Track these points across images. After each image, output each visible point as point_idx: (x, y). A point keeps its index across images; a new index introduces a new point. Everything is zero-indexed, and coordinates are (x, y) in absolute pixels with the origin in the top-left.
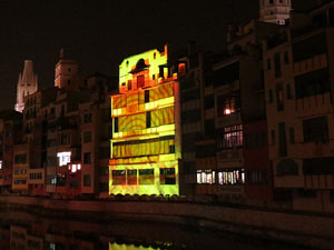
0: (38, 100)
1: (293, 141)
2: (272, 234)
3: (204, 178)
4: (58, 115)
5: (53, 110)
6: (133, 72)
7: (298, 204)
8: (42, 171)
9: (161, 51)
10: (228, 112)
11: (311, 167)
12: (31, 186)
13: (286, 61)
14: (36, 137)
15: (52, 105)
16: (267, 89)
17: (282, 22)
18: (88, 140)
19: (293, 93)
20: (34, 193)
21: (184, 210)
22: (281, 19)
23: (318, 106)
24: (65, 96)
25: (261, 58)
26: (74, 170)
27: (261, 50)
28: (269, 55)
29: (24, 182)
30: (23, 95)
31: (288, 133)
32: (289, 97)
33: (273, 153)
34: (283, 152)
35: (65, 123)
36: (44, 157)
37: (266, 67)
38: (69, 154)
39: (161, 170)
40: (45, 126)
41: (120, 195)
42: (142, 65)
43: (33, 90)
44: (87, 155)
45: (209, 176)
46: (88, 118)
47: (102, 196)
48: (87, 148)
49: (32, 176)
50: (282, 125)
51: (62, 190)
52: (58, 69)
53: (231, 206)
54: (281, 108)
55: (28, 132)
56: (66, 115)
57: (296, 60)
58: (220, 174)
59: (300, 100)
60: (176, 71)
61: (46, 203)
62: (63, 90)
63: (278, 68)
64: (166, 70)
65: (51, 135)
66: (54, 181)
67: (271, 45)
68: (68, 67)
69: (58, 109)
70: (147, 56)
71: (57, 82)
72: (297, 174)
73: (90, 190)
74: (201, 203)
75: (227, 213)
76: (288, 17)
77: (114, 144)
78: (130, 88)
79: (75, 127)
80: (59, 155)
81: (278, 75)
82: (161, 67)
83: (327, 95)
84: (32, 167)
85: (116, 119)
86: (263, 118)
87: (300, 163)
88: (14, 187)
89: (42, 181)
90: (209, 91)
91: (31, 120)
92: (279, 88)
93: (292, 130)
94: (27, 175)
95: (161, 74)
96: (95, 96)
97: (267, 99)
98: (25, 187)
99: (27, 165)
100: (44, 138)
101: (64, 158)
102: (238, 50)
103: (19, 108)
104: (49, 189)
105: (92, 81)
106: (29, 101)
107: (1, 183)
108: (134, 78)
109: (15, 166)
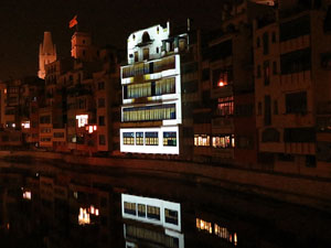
0: (58, 68)
1: (276, 112)
3: (201, 141)
4: (75, 82)
5: (71, 77)
6: (139, 45)
7: (279, 166)
8: (63, 131)
9: (165, 27)
10: (221, 84)
11: (292, 135)
12: (55, 143)
13: (274, 40)
14: (58, 101)
15: (69, 73)
16: (256, 66)
17: (272, 4)
18: (102, 105)
19: (279, 69)
20: (59, 149)
21: (182, 167)
22: (270, 1)
23: (301, 82)
24: (80, 65)
25: (251, 36)
26: (91, 131)
27: (252, 29)
28: (258, 33)
29: (49, 140)
30: (45, 61)
31: (272, 105)
32: (275, 73)
33: (259, 122)
34: (268, 120)
35: (81, 90)
36: (65, 117)
37: (255, 44)
38: (86, 117)
39: (165, 133)
40: (64, 92)
41: (130, 153)
42: (147, 40)
43: (53, 59)
44: (101, 119)
45: (205, 140)
46: (101, 86)
47: (115, 153)
48: (101, 112)
49: (55, 135)
50: (268, 98)
51: (81, 147)
52: (74, 40)
53: (223, 165)
54: (267, 83)
55: (50, 96)
56: (82, 82)
57: (283, 39)
58: (214, 139)
59: (284, 76)
60: (177, 46)
61: (68, 159)
62: (79, 60)
63: (266, 46)
64: (168, 45)
65: (70, 100)
66: (74, 140)
67: (261, 24)
68: (82, 39)
69: (75, 77)
70: (152, 31)
71: (74, 53)
72: (278, 141)
73: (105, 148)
74: (199, 163)
75: (220, 172)
77: (125, 110)
78: (136, 60)
79: (91, 93)
80: (77, 117)
81: (266, 52)
82: (164, 42)
83: (308, 73)
84: (55, 126)
85: (126, 86)
86: (252, 90)
87: (282, 131)
88: (42, 144)
89: (63, 140)
90: (206, 65)
91: (54, 86)
92: (266, 64)
93: (276, 103)
94: (51, 134)
95: (164, 48)
96: (107, 66)
97: (256, 74)
98: (51, 143)
99: (51, 125)
100: (65, 103)
101: (82, 120)
102: (232, 29)
103: (42, 75)
104: (71, 147)
105: (103, 53)
106: (50, 69)
107: (29, 140)
108: (141, 53)
109: (41, 126)
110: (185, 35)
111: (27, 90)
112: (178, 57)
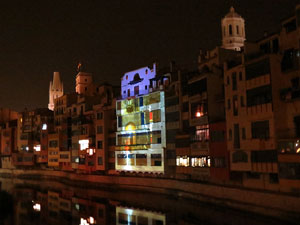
0: (65, 102)
1: (244, 137)
2: (229, 204)
3: (182, 161)
4: (78, 113)
5: (75, 110)
6: (131, 83)
7: (247, 183)
8: (68, 153)
9: (151, 68)
10: (199, 115)
11: (257, 157)
12: (61, 163)
13: (241, 78)
14: (66, 129)
15: (74, 106)
16: (227, 99)
17: (239, 49)
18: (100, 132)
19: (245, 103)
20: (64, 168)
21: (168, 184)
22: (237, 47)
23: (264, 112)
24: (83, 99)
25: (222, 76)
26: (91, 153)
27: (223, 70)
28: (228, 74)
29: (56, 160)
30: (54, 96)
31: (241, 131)
32: (242, 105)
33: (230, 145)
34: (237, 144)
35: (83, 119)
36: (70, 143)
37: (226, 83)
38: (87, 141)
39: (152, 155)
40: (69, 121)
41: (122, 172)
42: (137, 79)
43: (60, 94)
44: (99, 143)
45: (185, 160)
46: (100, 116)
47: (111, 172)
49: (61, 156)
50: (237, 126)
51: (83, 167)
52: (78, 79)
53: (200, 182)
54: (236, 114)
55: (58, 124)
56: (85, 113)
57: (248, 78)
58: (193, 160)
59: (249, 109)
60: (162, 83)
61: (72, 176)
62: (82, 95)
63: (235, 83)
64: (154, 83)
65: (74, 128)
66: (77, 160)
67: (231, 65)
68: (85, 77)
69: (78, 109)
70: (141, 72)
71: (78, 89)
72: (246, 161)
73: (102, 168)
74: (179, 180)
75: (198, 188)
76: (242, 45)
77: (118, 136)
78: (129, 95)
79: (91, 122)
80: (81, 142)
81: (235, 88)
82: (151, 80)
83: (270, 105)
84: (61, 150)
85: (120, 117)
86: (224, 120)
87: (249, 154)
88: (50, 164)
89: (69, 160)
90: (185, 99)
91: (61, 116)
92: (235, 99)
93: (244, 130)
94: (58, 156)
95: (151, 86)
96: (105, 100)
97: (227, 106)
98: (57, 164)
99: (58, 148)
100: (69, 130)
101: (84, 144)
102: (206, 69)
103: (51, 107)
104: (74, 166)
105: (102, 89)
106: (58, 102)
107: (40, 160)
108: (132, 88)
109: (50, 149)
110: (168, 75)
111: (39, 119)
112: (162, 94)
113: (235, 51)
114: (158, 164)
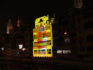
0: (13, 30)
1: (83, 41)
2: (78, 67)
3: (59, 52)
5: (17, 33)
8: (15, 50)
9: (47, 16)
10: (65, 33)
12: (12, 54)
13: (81, 19)
14: (13, 41)
17: (80, 8)
18: (27, 42)
20: (13, 56)
22: (80, 7)
25: (74, 18)
26: (23, 50)
27: (74, 16)
29: (10, 53)
32: (82, 29)
36: (15, 46)
37: (76, 21)
38: (22, 45)
41: (36, 57)
42: (41, 20)
43: (11, 28)
44: (27, 46)
45: (61, 51)
46: (27, 36)
47: (31, 57)
48: (27, 44)
49: (12, 52)
51: (20, 55)
52: (18, 22)
55: (10, 39)
56: (21, 34)
58: (64, 51)
59: (85, 30)
60: (51, 22)
61: (16, 59)
62: (20, 28)
63: (79, 21)
65: (17, 40)
66: (18, 53)
68: (21, 21)
69: (19, 33)
70: (42, 18)
71: (18, 26)
72: (84, 51)
73: (28, 55)
77: (34, 43)
78: (38, 27)
79: (23, 38)
80: (19, 46)
81: (79, 23)
82: (47, 21)
84: (12, 49)
85: (35, 36)
87: (86, 48)
88: (7, 54)
89: (15, 53)
91: (12, 36)
92: (80, 27)
93: (83, 39)
95: (47, 23)
97: (76, 30)
98: (10, 55)
103: (8, 33)
104: (17, 55)
106: (10, 31)
107: (4, 53)
108: (39, 24)
109: (7, 49)
110: (53, 18)
111: (3, 37)
112: (51, 26)
113: (79, 9)
114: (50, 53)
